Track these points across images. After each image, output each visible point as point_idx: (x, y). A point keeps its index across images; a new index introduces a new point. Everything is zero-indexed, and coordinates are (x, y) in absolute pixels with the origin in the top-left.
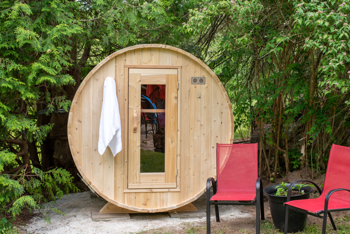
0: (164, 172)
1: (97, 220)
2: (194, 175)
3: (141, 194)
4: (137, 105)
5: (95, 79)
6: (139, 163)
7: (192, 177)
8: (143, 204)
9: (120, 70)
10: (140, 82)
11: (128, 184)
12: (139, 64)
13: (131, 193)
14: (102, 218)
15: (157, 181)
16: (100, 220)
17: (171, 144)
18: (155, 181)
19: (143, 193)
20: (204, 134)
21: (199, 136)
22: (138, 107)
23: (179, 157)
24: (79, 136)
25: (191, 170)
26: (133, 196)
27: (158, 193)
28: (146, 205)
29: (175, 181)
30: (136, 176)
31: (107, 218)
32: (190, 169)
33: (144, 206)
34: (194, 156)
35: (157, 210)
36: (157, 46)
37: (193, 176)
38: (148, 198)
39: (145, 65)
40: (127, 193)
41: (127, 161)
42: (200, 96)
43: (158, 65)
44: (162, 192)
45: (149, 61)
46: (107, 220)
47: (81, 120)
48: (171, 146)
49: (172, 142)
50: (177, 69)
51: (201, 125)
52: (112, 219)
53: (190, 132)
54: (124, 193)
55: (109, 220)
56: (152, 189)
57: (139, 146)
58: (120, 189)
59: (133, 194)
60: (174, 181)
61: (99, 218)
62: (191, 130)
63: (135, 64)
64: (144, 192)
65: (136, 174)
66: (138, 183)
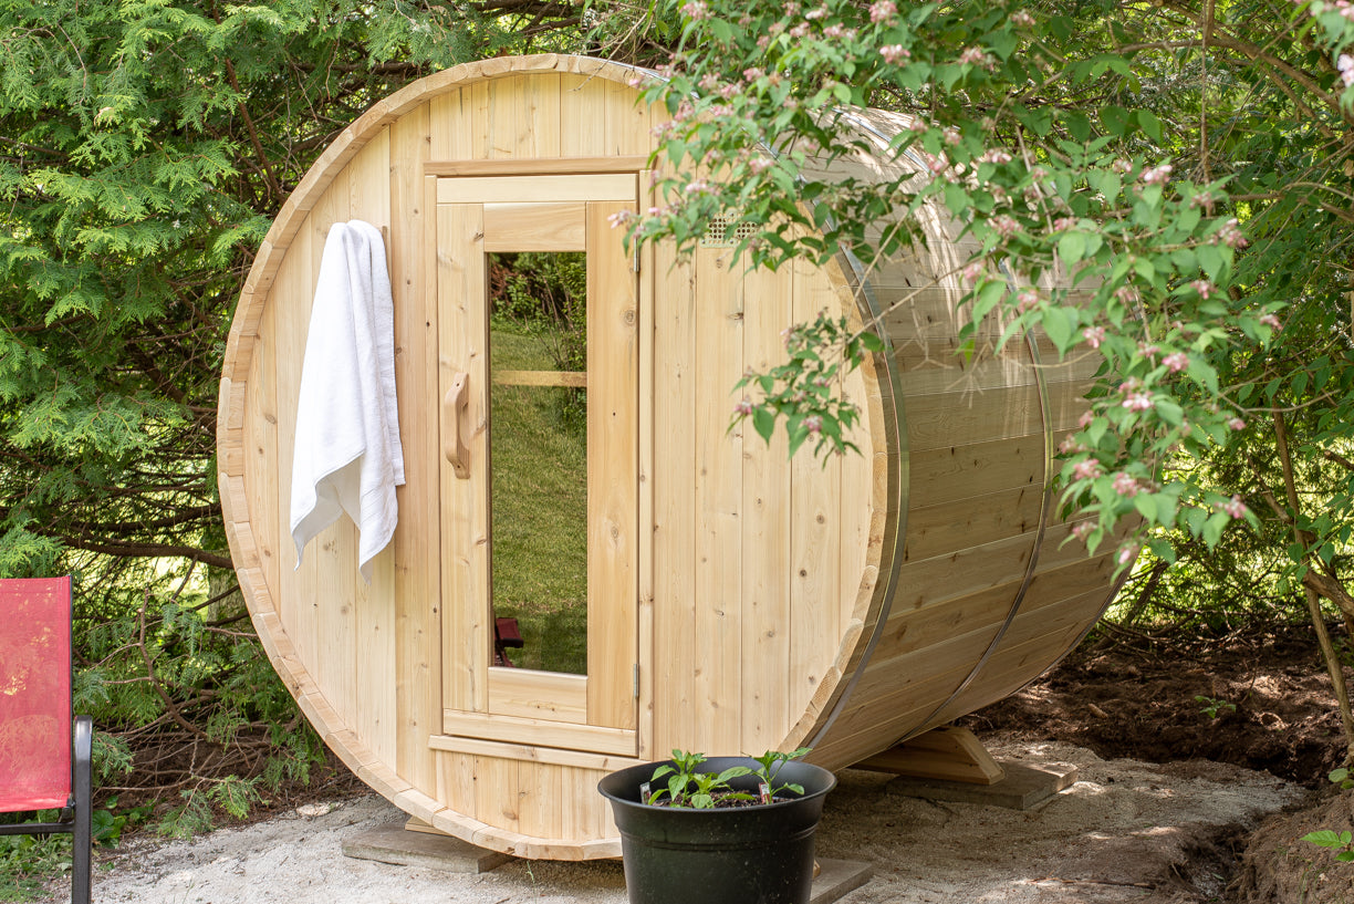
0: (584, 672)
1: (358, 854)
2: (715, 704)
3: (498, 763)
4: (471, 351)
5: (318, 229)
6: (482, 622)
7: (708, 711)
8: (506, 814)
9: (408, 186)
10: (481, 242)
11: (442, 710)
12: (479, 156)
13: (459, 753)
14: (374, 848)
15: (559, 716)
16: (367, 854)
17: (610, 540)
18: (549, 714)
19: (506, 762)
20: (760, 501)
21: (740, 513)
22: (473, 359)
23: (646, 610)
24: (271, 480)
25: (702, 678)
26: (466, 769)
27: (565, 770)
28: (515, 818)
29: (628, 719)
30: (473, 682)
31: (391, 851)
32: (697, 672)
33: (511, 821)
34: (717, 611)
35: (547, 849)
36: (535, 63)
37: (712, 709)
38: (526, 791)
39: (505, 157)
40: (443, 751)
41: (438, 609)
42: (739, 306)
43: (555, 155)
44: (579, 768)
45: (522, 140)
46: (393, 858)
47: (274, 414)
48: (611, 552)
49: (615, 532)
50: (637, 172)
51: (747, 456)
52: (409, 859)
53: (696, 488)
54: (434, 750)
55: (400, 859)
56: (537, 749)
57: (479, 542)
58: (417, 729)
59: (464, 757)
60: (628, 722)
61: (364, 847)
62: (700, 479)
63: (464, 154)
64: (509, 759)
65: (471, 670)
66: (480, 712)
